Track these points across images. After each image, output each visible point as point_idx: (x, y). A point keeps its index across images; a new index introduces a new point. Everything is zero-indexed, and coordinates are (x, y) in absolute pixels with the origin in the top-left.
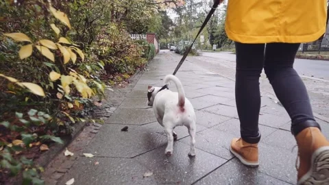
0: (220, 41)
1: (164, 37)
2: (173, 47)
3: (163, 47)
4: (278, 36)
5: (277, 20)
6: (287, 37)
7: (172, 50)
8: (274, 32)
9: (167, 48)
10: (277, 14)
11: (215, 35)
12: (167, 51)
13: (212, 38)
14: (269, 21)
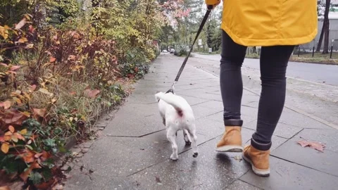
0: (217, 44)
2: (172, 50)
7: (172, 53)
11: (212, 39)
13: (209, 42)
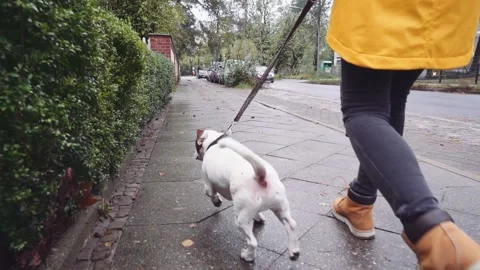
1: (189, 53)
3: (186, 71)
4: (428, 59)
5: (426, 33)
6: (441, 60)
8: (422, 52)
9: (192, 74)
10: (428, 22)
12: (192, 78)
14: (415, 32)
